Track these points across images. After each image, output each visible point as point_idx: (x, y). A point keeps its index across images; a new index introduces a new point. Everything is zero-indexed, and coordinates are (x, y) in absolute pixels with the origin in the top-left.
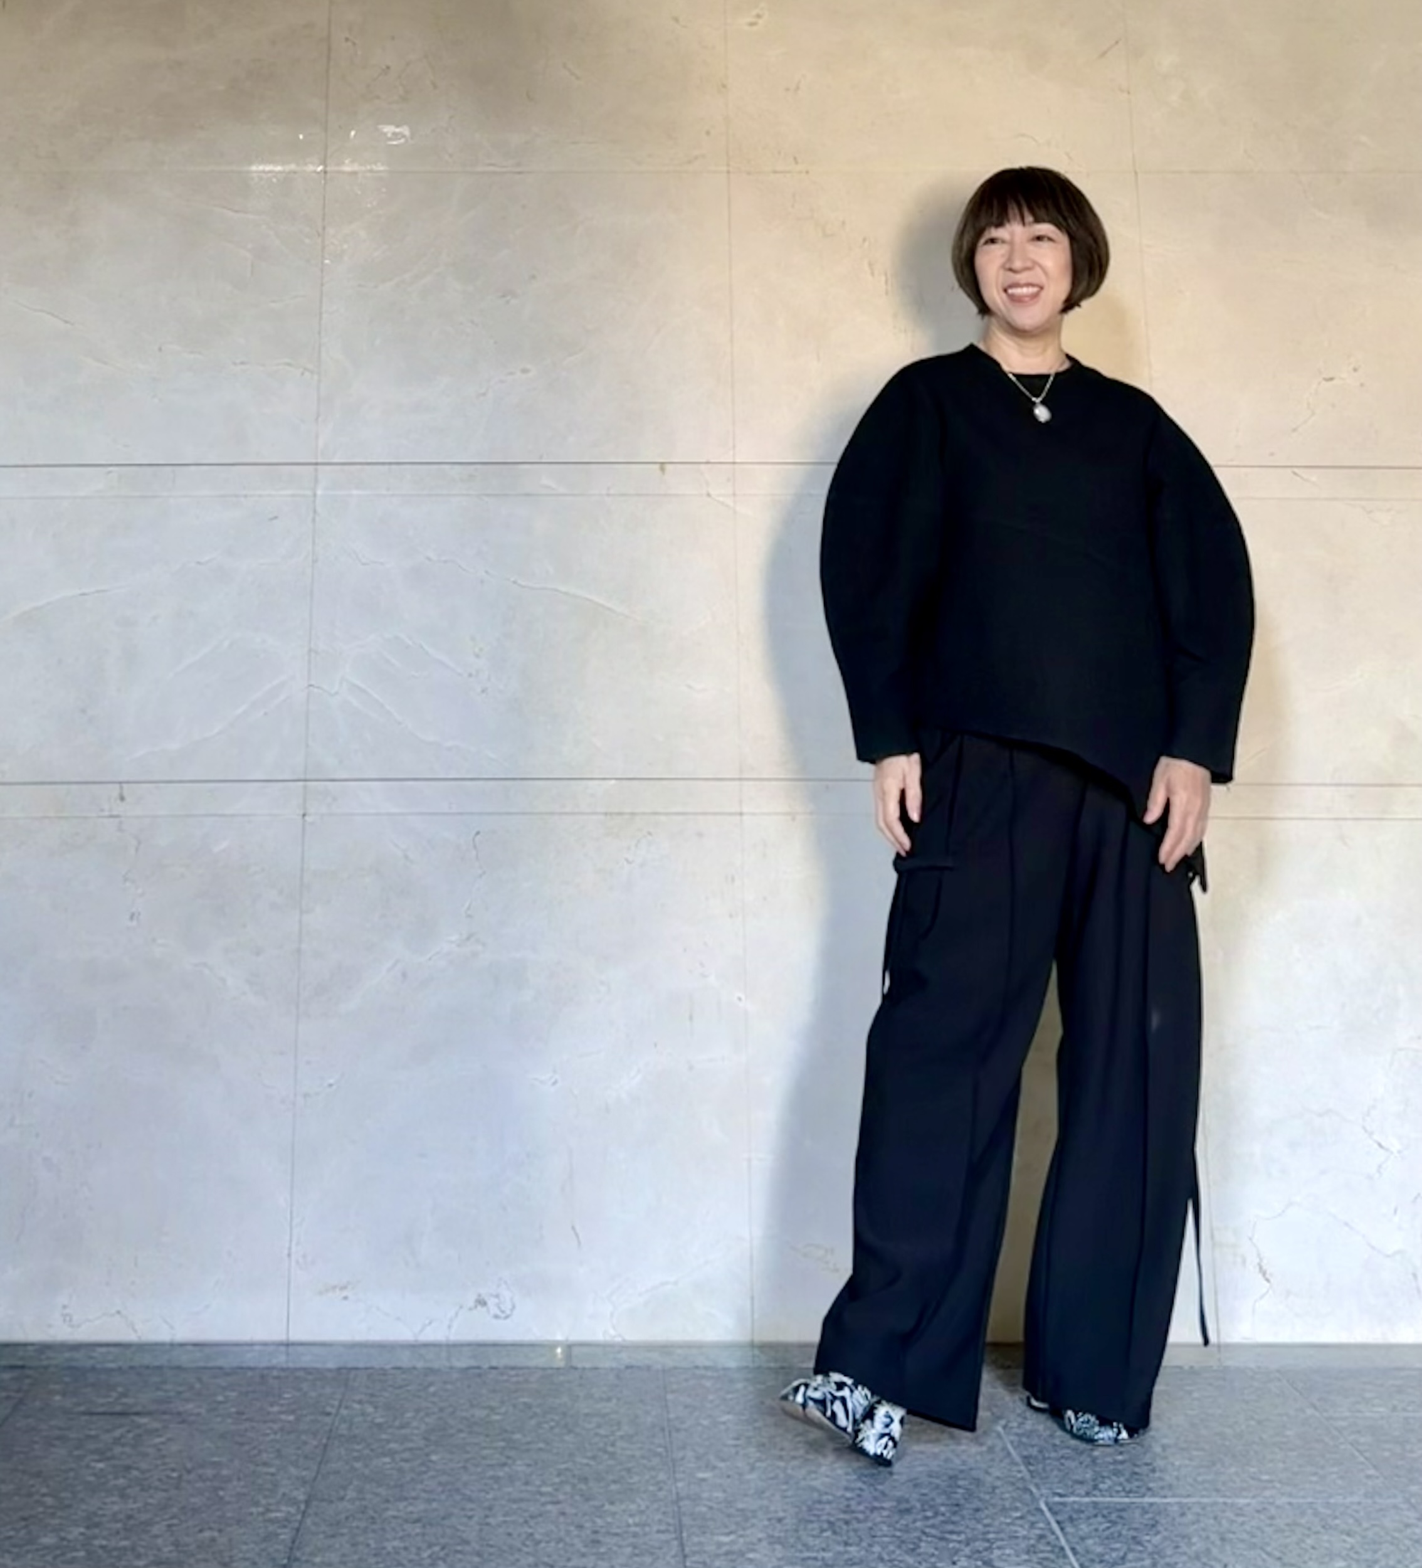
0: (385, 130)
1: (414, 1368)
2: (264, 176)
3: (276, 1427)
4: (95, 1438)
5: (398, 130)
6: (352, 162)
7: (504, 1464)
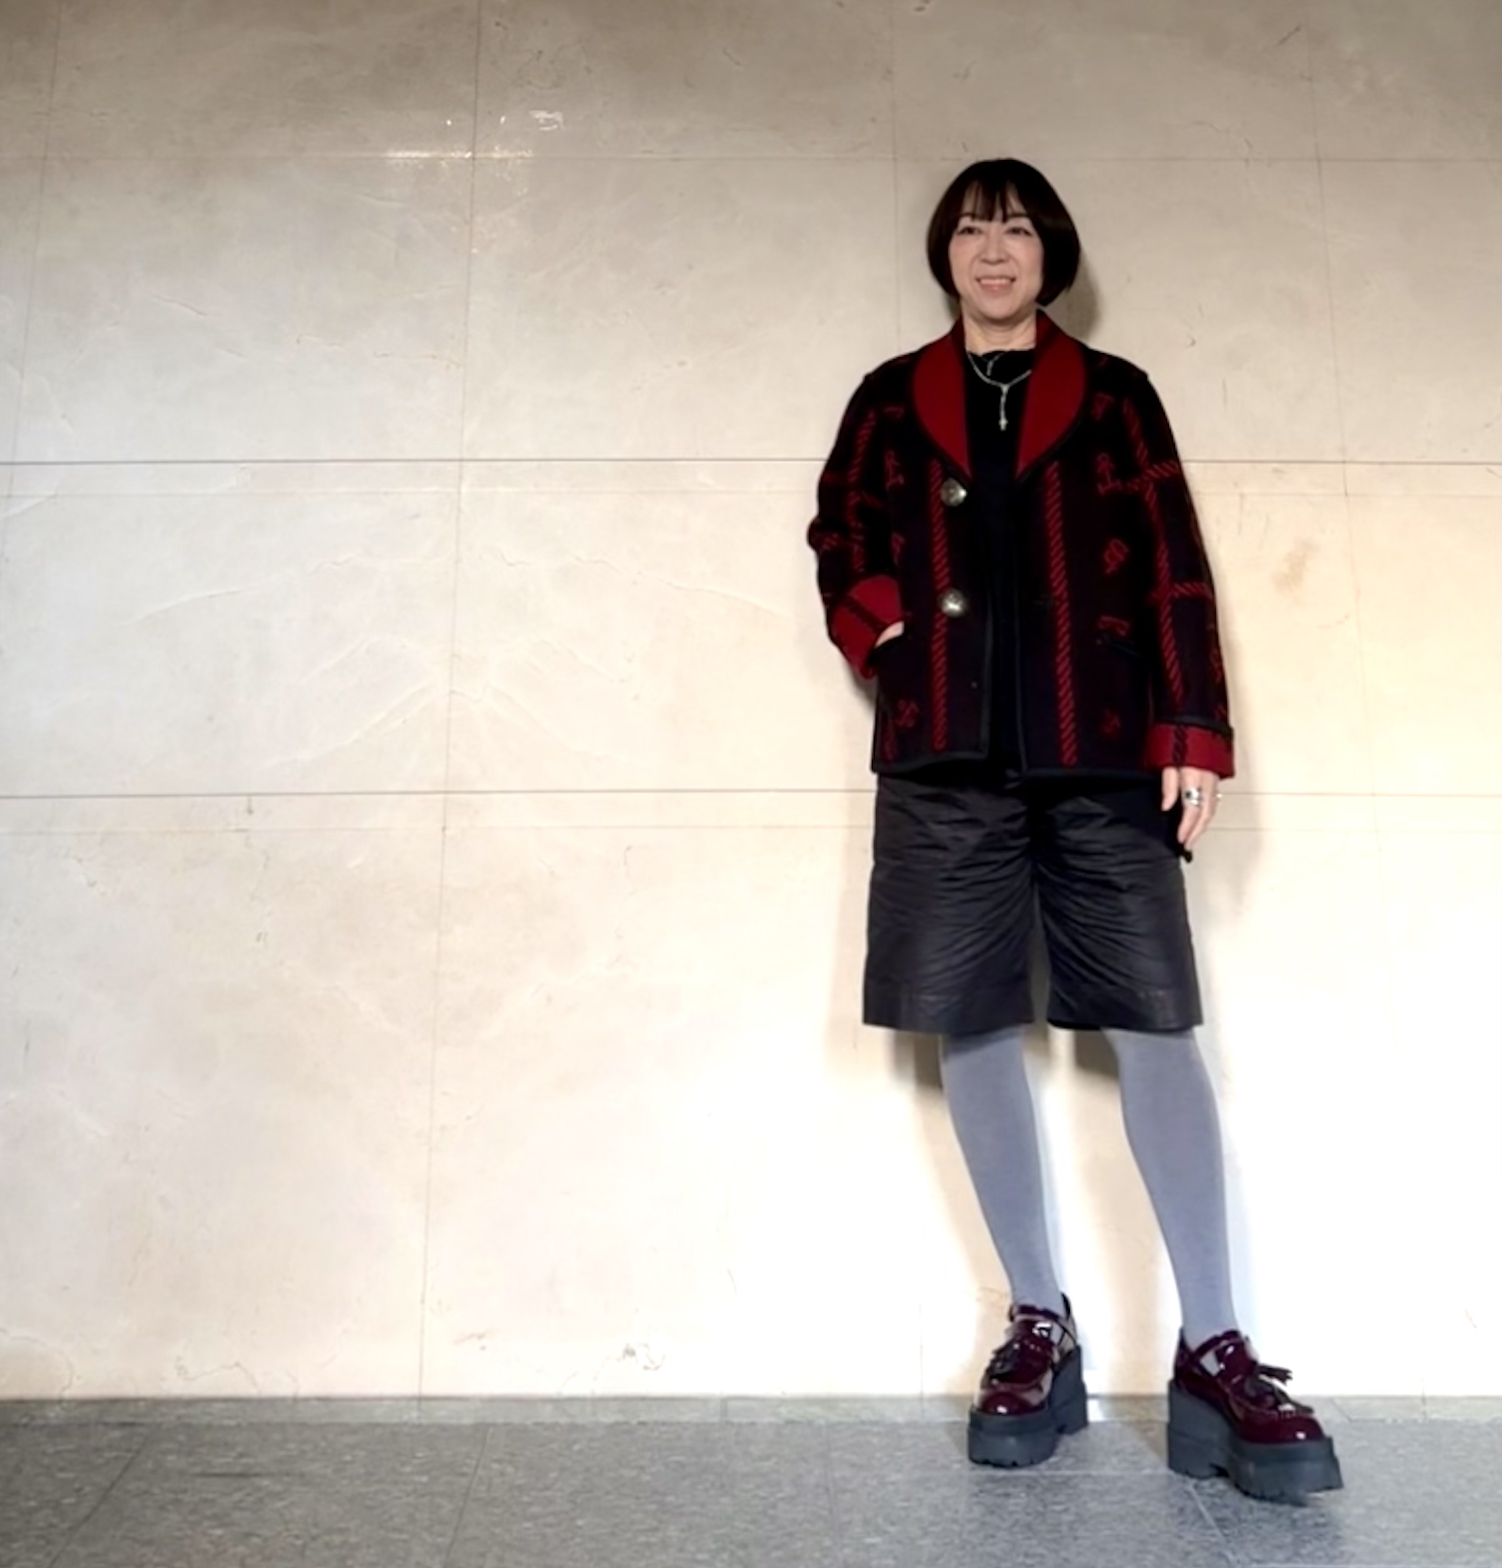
0: (537, 116)
1: (557, 1424)
2: (409, 162)
3: (410, 1488)
4: (213, 1501)
5: (550, 116)
6: (502, 149)
7: (656, 1529)
